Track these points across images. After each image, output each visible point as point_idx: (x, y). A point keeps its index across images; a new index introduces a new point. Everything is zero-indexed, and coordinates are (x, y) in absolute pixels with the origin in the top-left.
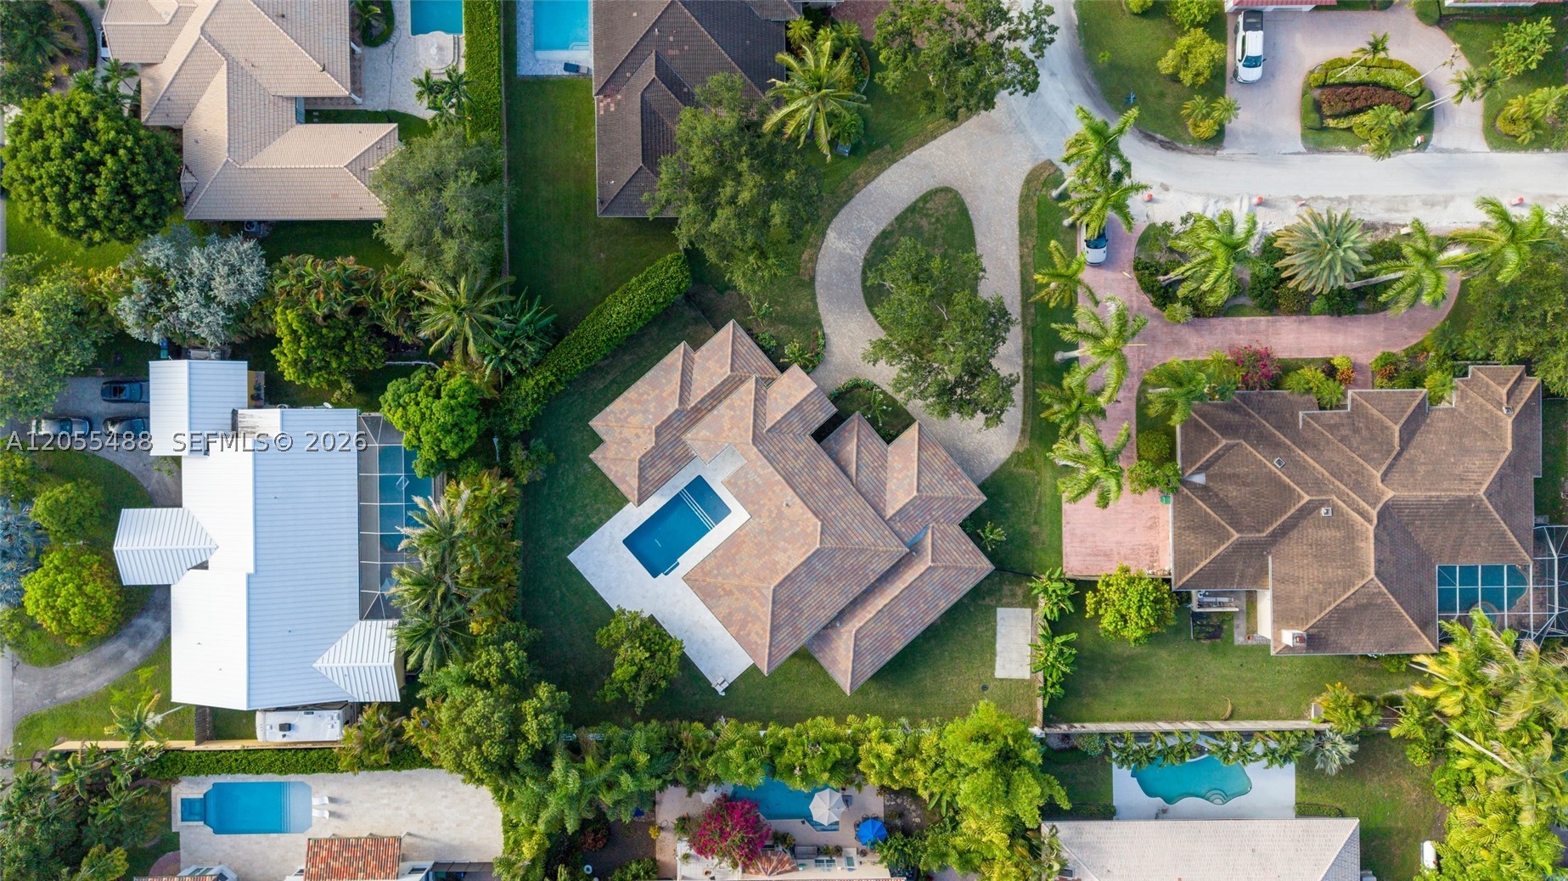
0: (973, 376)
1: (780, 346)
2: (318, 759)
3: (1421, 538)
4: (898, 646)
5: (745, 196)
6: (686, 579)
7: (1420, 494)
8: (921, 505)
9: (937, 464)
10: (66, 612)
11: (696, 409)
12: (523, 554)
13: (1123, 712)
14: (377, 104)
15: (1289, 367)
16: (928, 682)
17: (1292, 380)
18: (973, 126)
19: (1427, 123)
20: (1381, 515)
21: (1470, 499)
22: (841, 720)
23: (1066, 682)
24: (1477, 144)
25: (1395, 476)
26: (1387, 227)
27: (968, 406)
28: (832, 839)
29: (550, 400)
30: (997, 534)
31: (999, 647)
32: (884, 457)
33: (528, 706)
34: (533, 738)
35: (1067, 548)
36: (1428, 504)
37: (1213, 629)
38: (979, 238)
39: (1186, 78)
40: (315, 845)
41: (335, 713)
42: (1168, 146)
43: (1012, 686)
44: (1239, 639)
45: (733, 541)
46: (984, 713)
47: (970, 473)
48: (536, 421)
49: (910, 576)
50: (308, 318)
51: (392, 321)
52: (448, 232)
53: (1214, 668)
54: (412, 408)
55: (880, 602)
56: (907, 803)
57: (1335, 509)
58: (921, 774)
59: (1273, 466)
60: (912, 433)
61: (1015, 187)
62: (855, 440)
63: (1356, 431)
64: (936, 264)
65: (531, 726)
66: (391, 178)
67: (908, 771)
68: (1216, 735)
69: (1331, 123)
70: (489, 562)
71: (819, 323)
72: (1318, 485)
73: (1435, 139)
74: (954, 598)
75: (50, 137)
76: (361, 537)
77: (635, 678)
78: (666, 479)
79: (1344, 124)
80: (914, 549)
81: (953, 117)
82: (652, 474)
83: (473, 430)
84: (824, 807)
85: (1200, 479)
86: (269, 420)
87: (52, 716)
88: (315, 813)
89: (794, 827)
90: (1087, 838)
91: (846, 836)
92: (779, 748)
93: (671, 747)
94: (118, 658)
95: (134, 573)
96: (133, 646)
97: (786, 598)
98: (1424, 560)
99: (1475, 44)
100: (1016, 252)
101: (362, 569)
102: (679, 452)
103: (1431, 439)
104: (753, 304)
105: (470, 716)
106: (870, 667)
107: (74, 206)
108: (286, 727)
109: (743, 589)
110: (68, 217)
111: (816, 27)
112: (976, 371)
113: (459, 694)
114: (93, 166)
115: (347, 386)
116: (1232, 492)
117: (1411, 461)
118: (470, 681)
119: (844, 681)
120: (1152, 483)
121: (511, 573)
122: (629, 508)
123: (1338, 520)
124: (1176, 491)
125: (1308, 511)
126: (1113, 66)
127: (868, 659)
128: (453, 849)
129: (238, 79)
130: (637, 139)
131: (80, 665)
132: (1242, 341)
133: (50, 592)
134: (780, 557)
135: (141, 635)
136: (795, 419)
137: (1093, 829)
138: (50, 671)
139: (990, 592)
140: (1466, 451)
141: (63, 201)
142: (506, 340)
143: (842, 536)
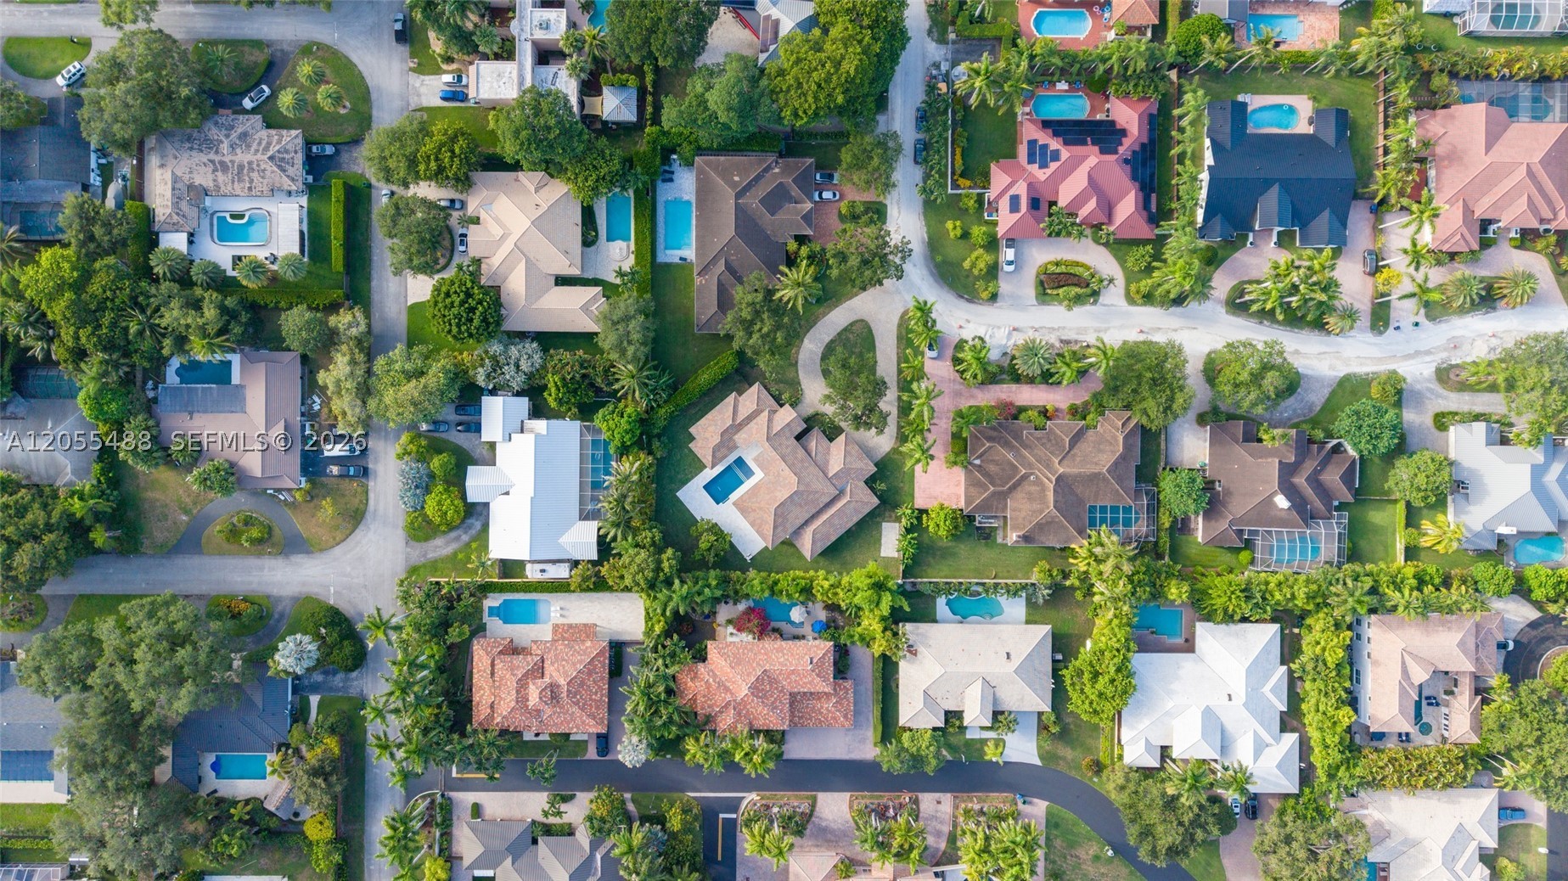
0: (870, 411)
1: (780, 394)
2: (558, 587)
3: (1079, 491)
4: (834, 539)
5: (765, 330)
6: (734, 504)
7: (1075, 471)
8: (845, 472)
9: (853, 452)
10: (446, 513)
11: (740, 424)
12: (657, 491)
13: (942, 574)
14: (589, 275)
15: (1022, 409)
16: (848, 558)
17: (1022, 416)
18: (872, 292)
19: (1095, 294)
20: (1057, 480)
21: (1099, 473)
22: (806, 571)
23: (914, 558)
24: (1123, 303)
25: (1065, 462)
26: (1076, 342)
27: (868, 426)
28: (800, 631)
29: (672, 418)
30: (883, 486)
31: (883, 541)
32: (829, 449)
33: (664, 557)
34: (667, 570)
35: (917, 494)
36: (1079, 475)
37: (986, 535)
38: (877, 344)
39: (976, 272)
40: (556, 627)
41: (567, 565)
42: (970, 301)
43: (888, 561)
44: (999, 540)
45: (756, 487)
46: (872, 566)
47: (870, 457)
48: (665, 428)
49: (839, 505)
50: (564, 379)
51: (599, 380)
52: (630, 343)
53: (986, 554)
54: (611, 422)
55: (825, 517)
56: (837, 615)
57: (1037, 477)
58: (841, 594)
59: (1010, 457)
60: (842, 437)
61: (896, 320)
62: (815, 440)
63: (1050, 440)
64: (852, 361)
65: (666, 565)
66: (605, 317)
67: (836, 594)
68: (983, 584)
69: (1049, 291)
70: (643, 494)
71: (799, 383)
72: (1030, 466)
73: (1101, 299)
74: (861, 516)
75: (454, 297)
76: (581, 482)
77: (709, 549)
78: (725, 457)
79: (1055, 292)
80: (841, 493)
81: (864, 289)
82: (719, 455)
83: (638, 432)
84: (797, 614)
85: (977, 462)
86: (541, 425)
87: (424, 566)
88: (552, 614)
89: (783, 625)
90: (920, 631)
91: (807, 630)
92: (776, 583)
93: (725, 581)
94: (458, 538)
95: (472, 497)
96: (466, 533)
97: (781, 513)
98: (1081, 502)
99: (1120, 254)
100: (895, 351)
101: (581, 497)
102: (731, 444)
103: (1084, 447)
104: (767, 374)
105: (638, 560)
106: (820, 549)
107: (464, 328)
108: (543, 571)
109: (761, 509)
110: (460, 332)
111: (800, 245)
112: (871, 409)
113: (632, 551)
114: (472, 310)
115: (575, 410)
116: (992, 468)
117: (1074, 455)
118: (637, 545)
119: (808, 555)
120: (955, 463)
121: (652, 500)
122: (707, 471)
123: (1038, 482)
124: (966, 467)
125: (1025, 477)
126: (944, 262)
127: (819, 544)
128: (618, 633)
129: (530, 266)
130: (715, 297)
131: (439, 541)
132: (1003, 396)
133: (439, 503)
134: (778, 494)
135: (470, 528)
136: (787, 430)
137: (924, 627)
138: (424, 545)
139: (879, 515)
140: (1100, 451)
141: (459, 326)
142: (652, 391)
143: (808, 485)
